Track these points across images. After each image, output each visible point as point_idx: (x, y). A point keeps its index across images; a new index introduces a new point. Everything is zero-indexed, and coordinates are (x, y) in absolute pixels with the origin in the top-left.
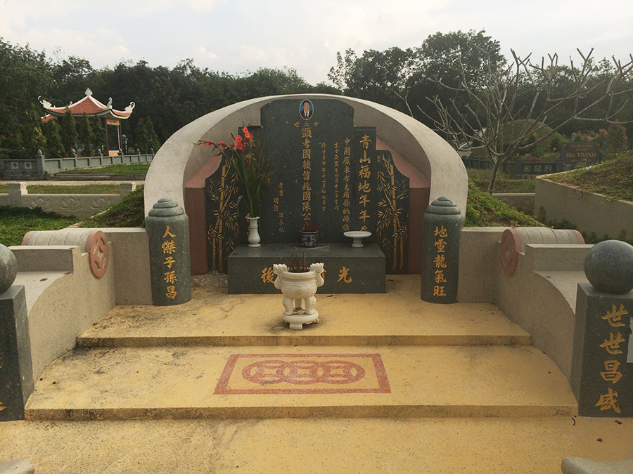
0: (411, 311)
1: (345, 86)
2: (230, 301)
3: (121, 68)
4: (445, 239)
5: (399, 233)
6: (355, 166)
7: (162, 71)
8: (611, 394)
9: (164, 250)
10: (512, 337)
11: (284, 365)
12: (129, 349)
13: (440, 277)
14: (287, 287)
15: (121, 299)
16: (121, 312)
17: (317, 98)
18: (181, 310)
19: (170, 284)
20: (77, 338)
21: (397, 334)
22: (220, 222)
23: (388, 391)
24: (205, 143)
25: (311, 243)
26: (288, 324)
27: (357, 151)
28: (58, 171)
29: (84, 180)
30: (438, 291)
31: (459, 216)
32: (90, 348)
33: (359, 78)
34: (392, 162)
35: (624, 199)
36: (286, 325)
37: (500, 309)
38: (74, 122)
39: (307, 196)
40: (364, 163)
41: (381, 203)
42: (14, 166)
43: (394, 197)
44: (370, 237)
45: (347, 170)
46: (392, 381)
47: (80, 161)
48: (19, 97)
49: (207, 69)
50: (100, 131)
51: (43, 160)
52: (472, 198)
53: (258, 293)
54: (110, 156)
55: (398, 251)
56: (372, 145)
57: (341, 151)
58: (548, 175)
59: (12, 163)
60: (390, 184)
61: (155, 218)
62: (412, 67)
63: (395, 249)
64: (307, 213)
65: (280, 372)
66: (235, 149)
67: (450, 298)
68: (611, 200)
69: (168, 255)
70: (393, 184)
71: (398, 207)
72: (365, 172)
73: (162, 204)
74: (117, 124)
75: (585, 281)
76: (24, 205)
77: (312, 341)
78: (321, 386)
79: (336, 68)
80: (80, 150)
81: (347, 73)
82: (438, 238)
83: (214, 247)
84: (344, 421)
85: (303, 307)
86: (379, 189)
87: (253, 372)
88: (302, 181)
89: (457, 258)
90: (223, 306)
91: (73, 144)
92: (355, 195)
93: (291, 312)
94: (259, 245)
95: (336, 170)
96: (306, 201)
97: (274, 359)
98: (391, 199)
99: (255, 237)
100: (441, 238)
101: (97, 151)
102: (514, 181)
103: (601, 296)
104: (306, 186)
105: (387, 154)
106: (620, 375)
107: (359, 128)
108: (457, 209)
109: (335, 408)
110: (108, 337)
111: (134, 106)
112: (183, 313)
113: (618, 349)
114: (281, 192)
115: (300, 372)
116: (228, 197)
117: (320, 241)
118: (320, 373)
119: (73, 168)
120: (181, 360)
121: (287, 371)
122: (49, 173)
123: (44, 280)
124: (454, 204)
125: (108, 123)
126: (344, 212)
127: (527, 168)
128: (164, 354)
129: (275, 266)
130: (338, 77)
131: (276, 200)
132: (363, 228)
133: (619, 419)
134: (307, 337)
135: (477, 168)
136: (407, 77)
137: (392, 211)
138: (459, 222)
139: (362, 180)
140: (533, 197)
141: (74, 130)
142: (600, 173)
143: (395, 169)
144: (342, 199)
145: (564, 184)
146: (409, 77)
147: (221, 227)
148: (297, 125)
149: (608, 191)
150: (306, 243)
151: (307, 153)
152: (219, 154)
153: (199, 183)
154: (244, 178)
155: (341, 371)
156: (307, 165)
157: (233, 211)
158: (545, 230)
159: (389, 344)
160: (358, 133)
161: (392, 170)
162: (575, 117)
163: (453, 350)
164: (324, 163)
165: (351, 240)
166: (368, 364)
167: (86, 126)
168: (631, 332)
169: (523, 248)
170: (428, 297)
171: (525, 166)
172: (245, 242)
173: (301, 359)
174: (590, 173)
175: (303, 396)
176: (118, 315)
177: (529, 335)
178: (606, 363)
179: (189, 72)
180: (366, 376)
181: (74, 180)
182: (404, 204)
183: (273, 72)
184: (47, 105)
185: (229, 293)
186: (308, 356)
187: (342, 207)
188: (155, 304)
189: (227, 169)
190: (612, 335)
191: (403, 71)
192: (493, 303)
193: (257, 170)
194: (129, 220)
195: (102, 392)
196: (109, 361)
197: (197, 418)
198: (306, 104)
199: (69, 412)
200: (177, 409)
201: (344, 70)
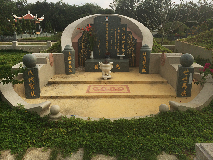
0: (136, 76)
1: (115, 9)
2: (86, 74)
3: (38, 3)
4: (146, 56)
5: (133, 55)
6: (121, 36)
7: (52, 4)
8: (184, 92)
9: (69, 59)
10: (163, 81)
11: (103, 88)
12: (62, 84)
13: (144, 67)
14: (103, 68)
15: (57, 73)
16: (57, 76)
17: (110, 15)
18: (74, 75)
19: (70, 69)
20: (48, 81)
21: (132, 81)
22: (82, 52)
23: (130, 92)
24: (78, 29)
25: (108, 58)
26: (103, 78)
27: (122, 31)
28: (21, 39)
29: (30, 42)
30: (144, 71)
31: (150, 50)
32: (51, 84)
33: (120, 7)
34: (132, 35)
35: (200, 46)
36: (103, 79)
37: (160, 75)
38: (25, 22)
39: (107, 45)
40: (123, 35)
41: (128, 47)
42: (7, 37)
43: (132, 45)
44: (125, 56)
45: (119, 37)
46: (130, 90)
47: (28, 36)
48: (6, 13)
49: (67, 3)
50: (34, 25)
51: (16, 35)
52: (155, 45)
53: (94, 72)
54: (37, 34)
55: (133, 61)
56: (126, 29)
57: (117, 31)
58: (179, 39)
59: (6, 36)
60: (131, 41)
61: (66, 50)
62: (139, 2)
63: (132, 60)
64: (107, 50)
65: (102, 89)
66: (86, 30)
67: (147, 72)
68: (196, 46)
69: (69, 60)
70: (132, 41)
71: (133, 48)
72: (124, 38)
73: (67, 46)
74: (39, 23)
75: (180, 65)
76: (17, 49)
77: (110, 83)
78: (113, 91)
79: (112, 3)
80: (27, 32)
81: (116, 5)
82: (144, 56)
83: (80, 59)
84: (119, 99)
85: (107, 74)
86: (128, 42)
87: (95, 89)
88: (106, 40)
89: (149, 61)
90: (85, 75)
91: (25, 30)
92: (121, 44)
93: (104, 75)
94: (93, 59)
95: (116, 37)
96: (107, 46)
97: (100, 86)
98: (131, 45)
99: (92, 56)
100: (145, 56)
101: (33, 32)
102: (171, 42)
103: (183, 67)
104: (107, 42)
105: (130, 32)
106: (187, 87)
107: (122, 24)
108: (149, 48)
109: (117, 96)
110: (56, 81)
111: (44, 16)
112: (74, 76)
113: (186, 80)
114: (100, 43)
115: (107, 89)
116: (84, 45)
117: (111, 58)
118: (112, 89)
119: (26, 38)
120: (76, 86)
121: (104, 89)
122: (18, 39)
123: (40, 65)
124: (149, 46)
125: (36, 22)
126: (118, 49)
127: (175, 38)
128: (71, 85)
129: (100, 63)
130: (113, 6)
131: (98, 46)
132: (123, 54)
133: (186, 98)
134: (108, 81)
135: (159, 38)
136: (137, 6)
137: (131, 49)
138: (150, 51)
139: (123, 40)
140: (174, 46)
141: (25, 25)
142: (194, 38)
143: (132, 36)
144: (117, 45)
145: (183, 42)
146: (138, 6)
147: (82, 54)
148: (104, 23)
149: (196, 44)
150: (107, 58)
151: (107, 32)
152: (82, 32)
153: (76, 41)
154: (89, 39)
155: (118, 89)
156: (107, 35)
157: (86, 49)
158: (173, 53)
159: (130, 83)
160: (122, 26)
161: (132, 37)
162: (188, 21)
163: (147, 84)
164: (112, 35)
165: (120, 57)
166: (125, 87)
167: (29, 24)
168: (190, 76)
169: (166, 57)
170: (141, 72)
171: (175, 37)
172: (89, 58)
173: (107, 86)
174: (191, 38)
175: (108, 93)
176: (57, 77)
177: (167, 80)
178: (183, 84)
179: (61, 4)
180: (124, 89)
181: (27, 42)
182: (135, 47)
183: (90, 4)
184: (15, 16)
185: (86, 72)
186: (109, 86)
187: (117, 48)
188: (66, 74)
189: (84, 36)
190: (185, 77)
191: (135, 4)
192: (159, 74)
193: (93, 37)
194: (56, 51)
195: (58, 92)
196: (58, 86)
197: (83, 98)
198: (107, 17)
199: (51, 96)
200: (78, 96)
201: (115, 4)
